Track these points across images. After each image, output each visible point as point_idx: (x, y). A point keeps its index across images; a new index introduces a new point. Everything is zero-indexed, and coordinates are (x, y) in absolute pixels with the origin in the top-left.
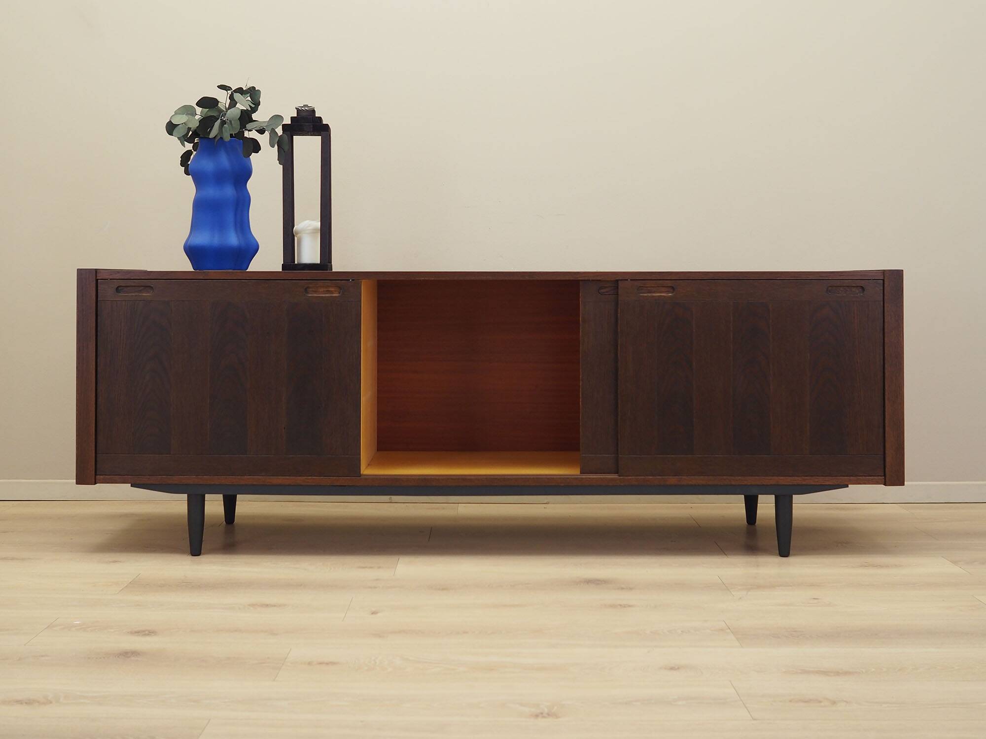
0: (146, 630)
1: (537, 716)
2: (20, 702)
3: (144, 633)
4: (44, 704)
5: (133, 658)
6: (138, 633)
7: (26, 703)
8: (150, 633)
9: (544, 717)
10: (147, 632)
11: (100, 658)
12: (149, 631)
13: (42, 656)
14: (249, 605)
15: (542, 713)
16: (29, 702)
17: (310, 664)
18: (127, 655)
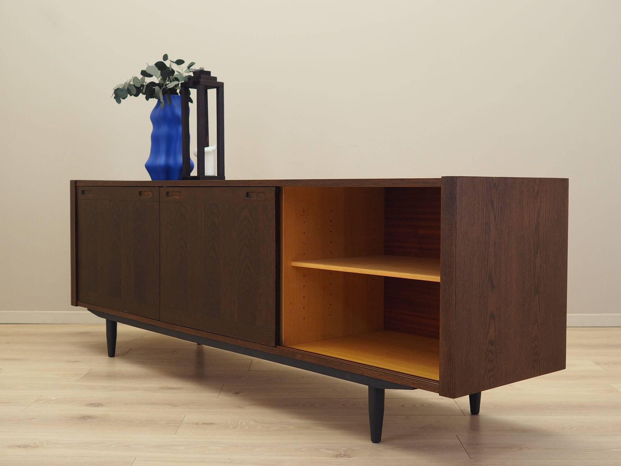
0: (96, 403)
1: (337, 456)
2: (19, 446)
3: (95, 405)
4: (34, 447)
5: (88, 420)
6: (92, 405)
7: (23, 447)
8: (99, 405)
9: (341, 457)
10: (96, 405)
11: (68, 420)
12: (98, 404)
13: (33, 419)
14: (159, 388)
15: (341, 455)
16: (25, 447)
17: (197, 424)
18: (84, 418)
